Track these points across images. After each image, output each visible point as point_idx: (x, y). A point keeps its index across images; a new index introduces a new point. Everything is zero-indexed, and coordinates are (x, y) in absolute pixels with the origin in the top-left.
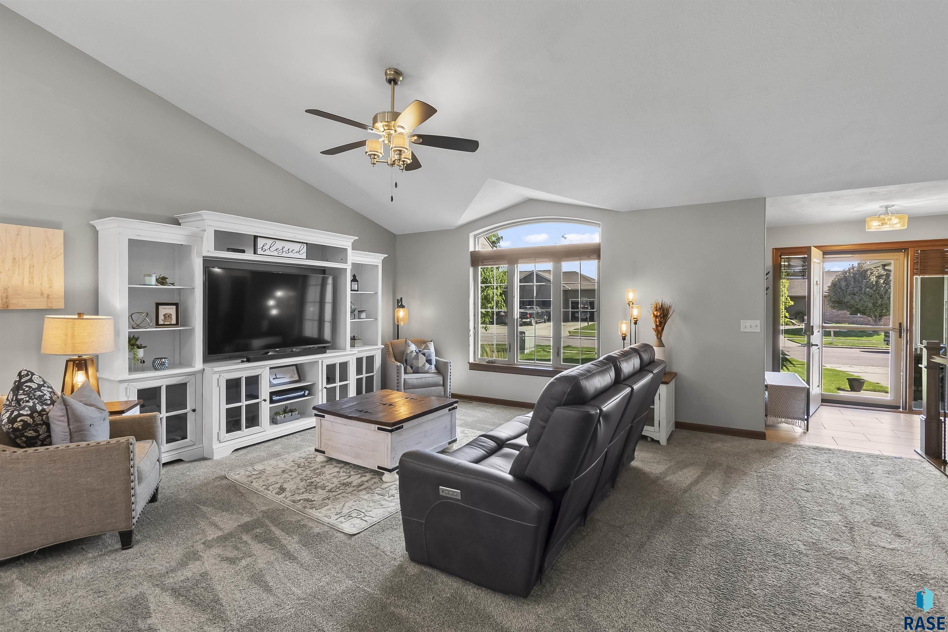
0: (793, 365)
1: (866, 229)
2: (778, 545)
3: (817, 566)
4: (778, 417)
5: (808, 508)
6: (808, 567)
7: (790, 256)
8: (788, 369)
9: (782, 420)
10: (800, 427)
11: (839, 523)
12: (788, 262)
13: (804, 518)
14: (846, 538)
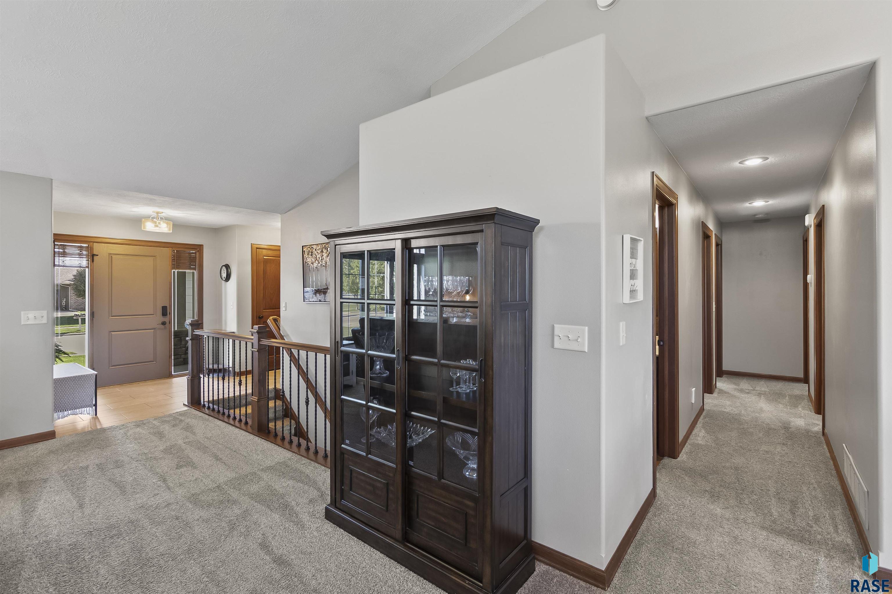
0: (67, 355)
1: (142, 228)
2: (110, 527)
3: (150, 524)
4: (64, 411)
5: (124, 481)
6: (144, 529)
7: (65, 244)
8: (61, 360)
9: (68, 413)
10: (89, 414)
11: (154, 481)
12: (64, 249)
13: (124, 491)
14: (163, 489)
